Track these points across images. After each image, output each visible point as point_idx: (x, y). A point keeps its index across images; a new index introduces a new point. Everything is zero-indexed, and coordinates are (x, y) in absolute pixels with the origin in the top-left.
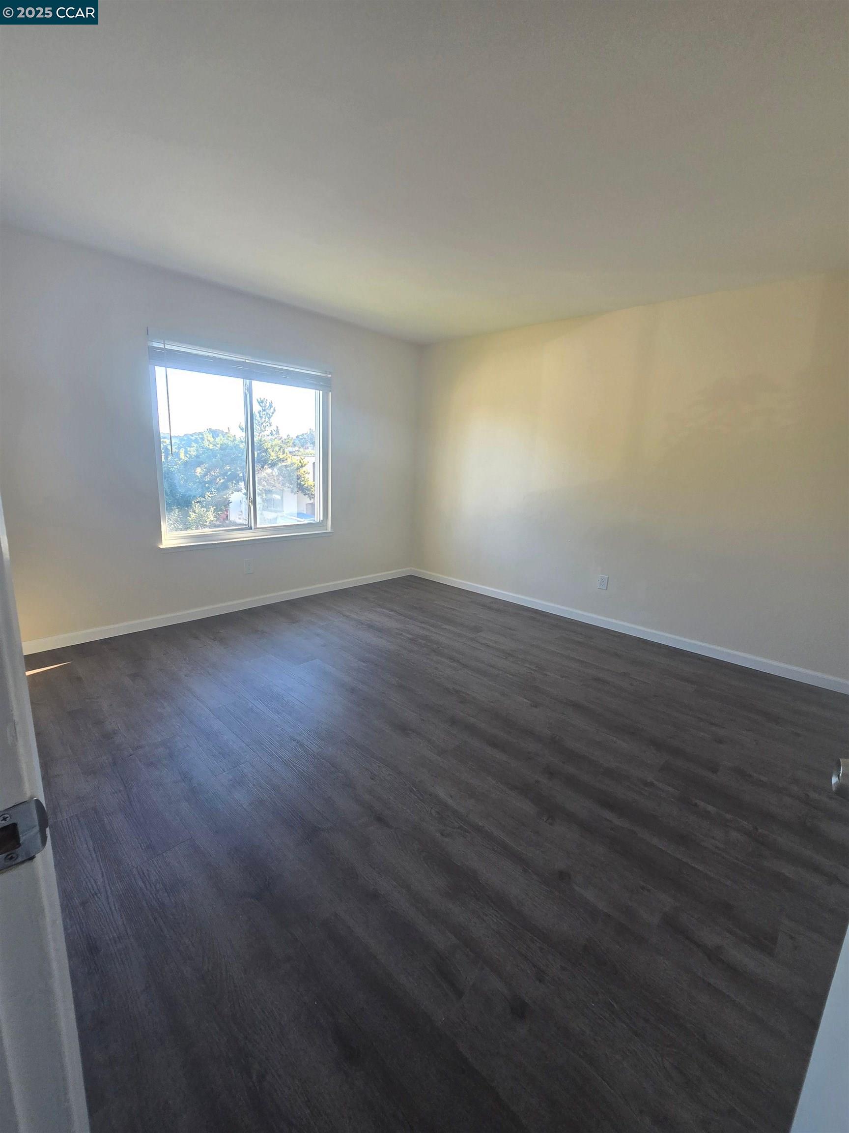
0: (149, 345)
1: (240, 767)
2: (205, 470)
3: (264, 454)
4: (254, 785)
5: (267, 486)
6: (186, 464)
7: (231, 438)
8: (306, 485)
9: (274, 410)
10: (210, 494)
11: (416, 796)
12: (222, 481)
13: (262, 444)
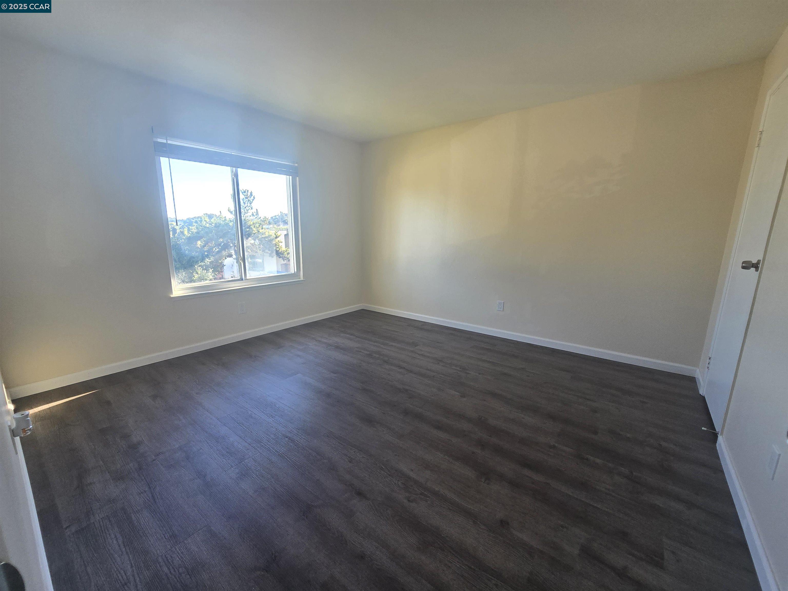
0: (154, 140)
1: (245, 462)
2: (204, 242)
3: (248, 230)
4: (257, 476)
5: (252, 253)
6: (189, 239)
7: (222, 219)
8: (280, 251)
9: (254, 198)
10: (209, 260)
11: (386, 472)
12: (217, 250)
13: (246, 222)
